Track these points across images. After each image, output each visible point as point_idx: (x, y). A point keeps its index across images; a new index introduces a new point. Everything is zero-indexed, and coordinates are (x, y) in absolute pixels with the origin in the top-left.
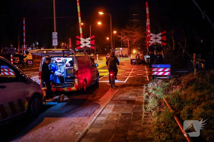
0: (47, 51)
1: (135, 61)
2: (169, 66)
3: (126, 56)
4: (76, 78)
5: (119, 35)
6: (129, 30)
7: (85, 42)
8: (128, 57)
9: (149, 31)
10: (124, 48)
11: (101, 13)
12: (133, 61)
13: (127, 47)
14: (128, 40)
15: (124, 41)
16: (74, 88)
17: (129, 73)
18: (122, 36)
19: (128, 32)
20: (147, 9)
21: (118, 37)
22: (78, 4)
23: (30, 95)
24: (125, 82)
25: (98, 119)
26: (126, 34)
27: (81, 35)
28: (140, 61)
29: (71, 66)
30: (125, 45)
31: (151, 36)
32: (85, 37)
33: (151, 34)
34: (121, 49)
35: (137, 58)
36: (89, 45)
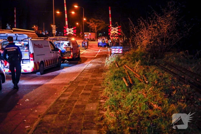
0: (59, 38)
1: (101, 44)
2: (122, 47)
3: (93, 40)
4: (72, 52)
5: (88, 22)
6: (96, 19)
7: (70, 31)
8: (95, 41)
9: (111, 25)
10: (92, 33)
11: (76, 6)
12: (100, 44)
13: (95, 32)
14: (96, 27)
15: (92, 27)
16: (70, 57)
17: (97, 52)
18: (91, 23)
19: (96, 20)
20: (110, 11)
21: (87, 24)
22: (65, 5)
23: (59, 57)
24: (95, 56)
25: (87, 67)
26: (94, 21)
27: (67, 26)
28: (105, 44)
29: (68, 46)
30: (93, 30)
31: (112, 29)
32: (69, 28)
33: (112, 28)
34: (90, 34)
35: (103, 42)
36: (73, 33)
